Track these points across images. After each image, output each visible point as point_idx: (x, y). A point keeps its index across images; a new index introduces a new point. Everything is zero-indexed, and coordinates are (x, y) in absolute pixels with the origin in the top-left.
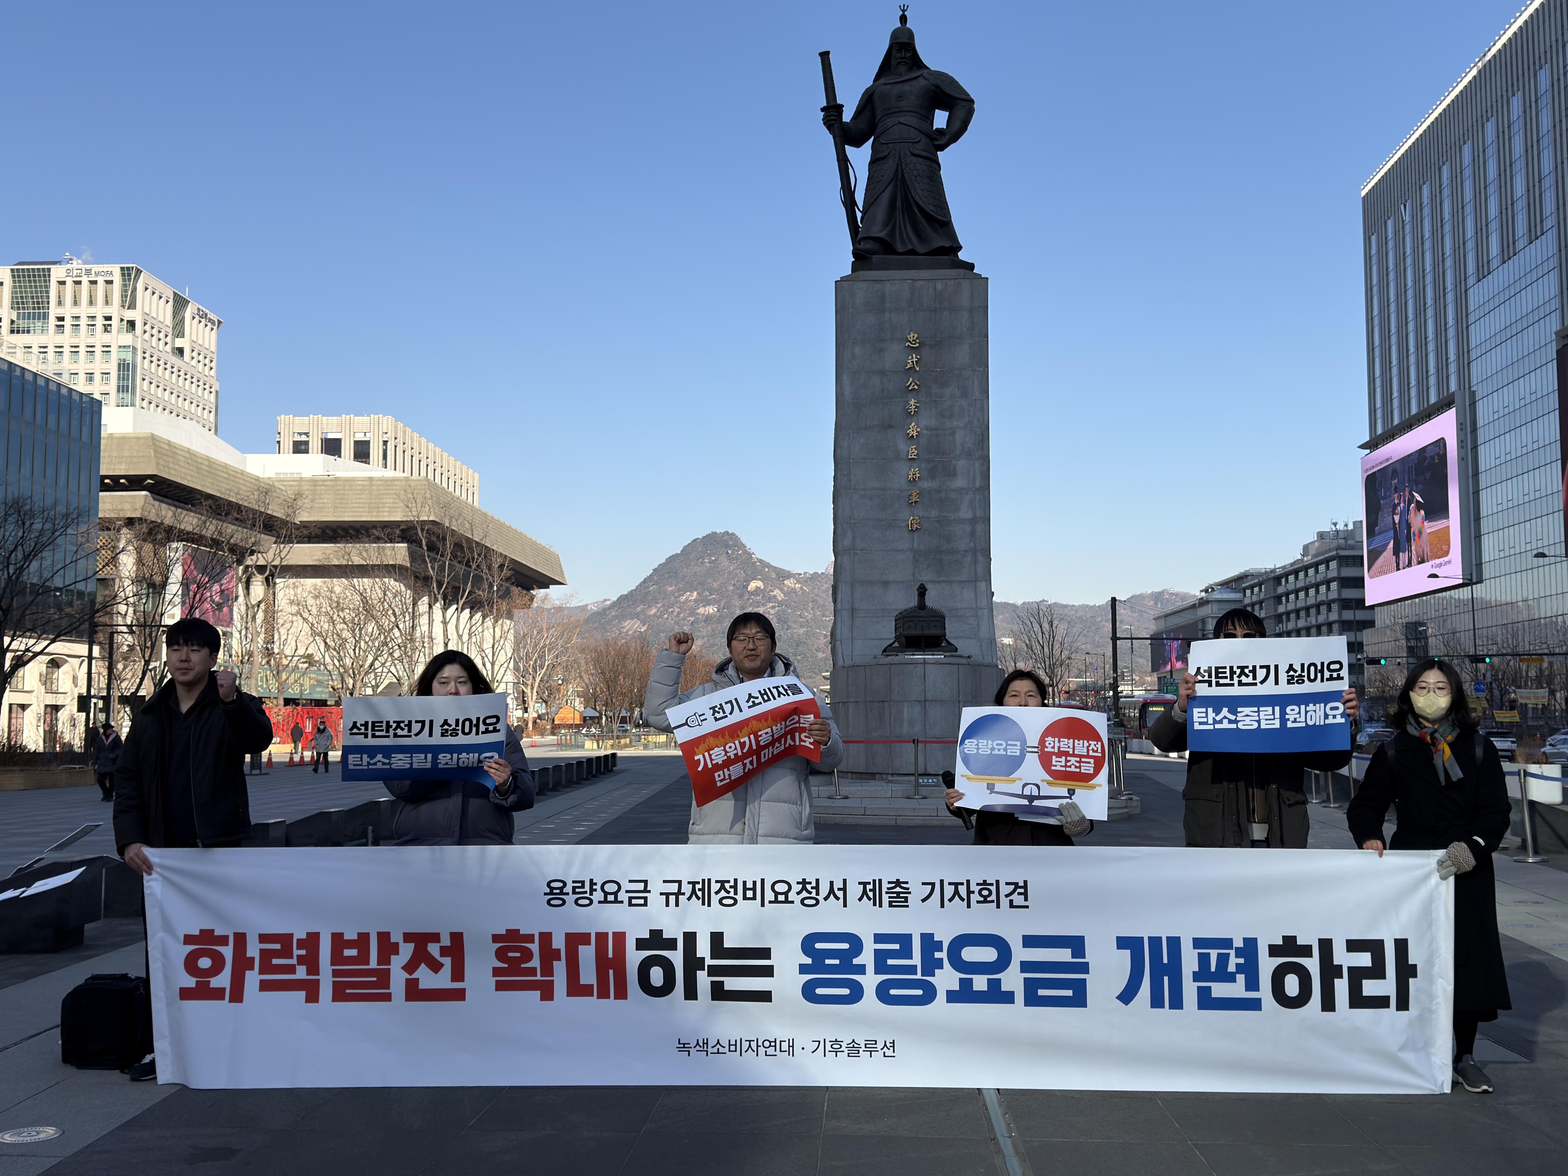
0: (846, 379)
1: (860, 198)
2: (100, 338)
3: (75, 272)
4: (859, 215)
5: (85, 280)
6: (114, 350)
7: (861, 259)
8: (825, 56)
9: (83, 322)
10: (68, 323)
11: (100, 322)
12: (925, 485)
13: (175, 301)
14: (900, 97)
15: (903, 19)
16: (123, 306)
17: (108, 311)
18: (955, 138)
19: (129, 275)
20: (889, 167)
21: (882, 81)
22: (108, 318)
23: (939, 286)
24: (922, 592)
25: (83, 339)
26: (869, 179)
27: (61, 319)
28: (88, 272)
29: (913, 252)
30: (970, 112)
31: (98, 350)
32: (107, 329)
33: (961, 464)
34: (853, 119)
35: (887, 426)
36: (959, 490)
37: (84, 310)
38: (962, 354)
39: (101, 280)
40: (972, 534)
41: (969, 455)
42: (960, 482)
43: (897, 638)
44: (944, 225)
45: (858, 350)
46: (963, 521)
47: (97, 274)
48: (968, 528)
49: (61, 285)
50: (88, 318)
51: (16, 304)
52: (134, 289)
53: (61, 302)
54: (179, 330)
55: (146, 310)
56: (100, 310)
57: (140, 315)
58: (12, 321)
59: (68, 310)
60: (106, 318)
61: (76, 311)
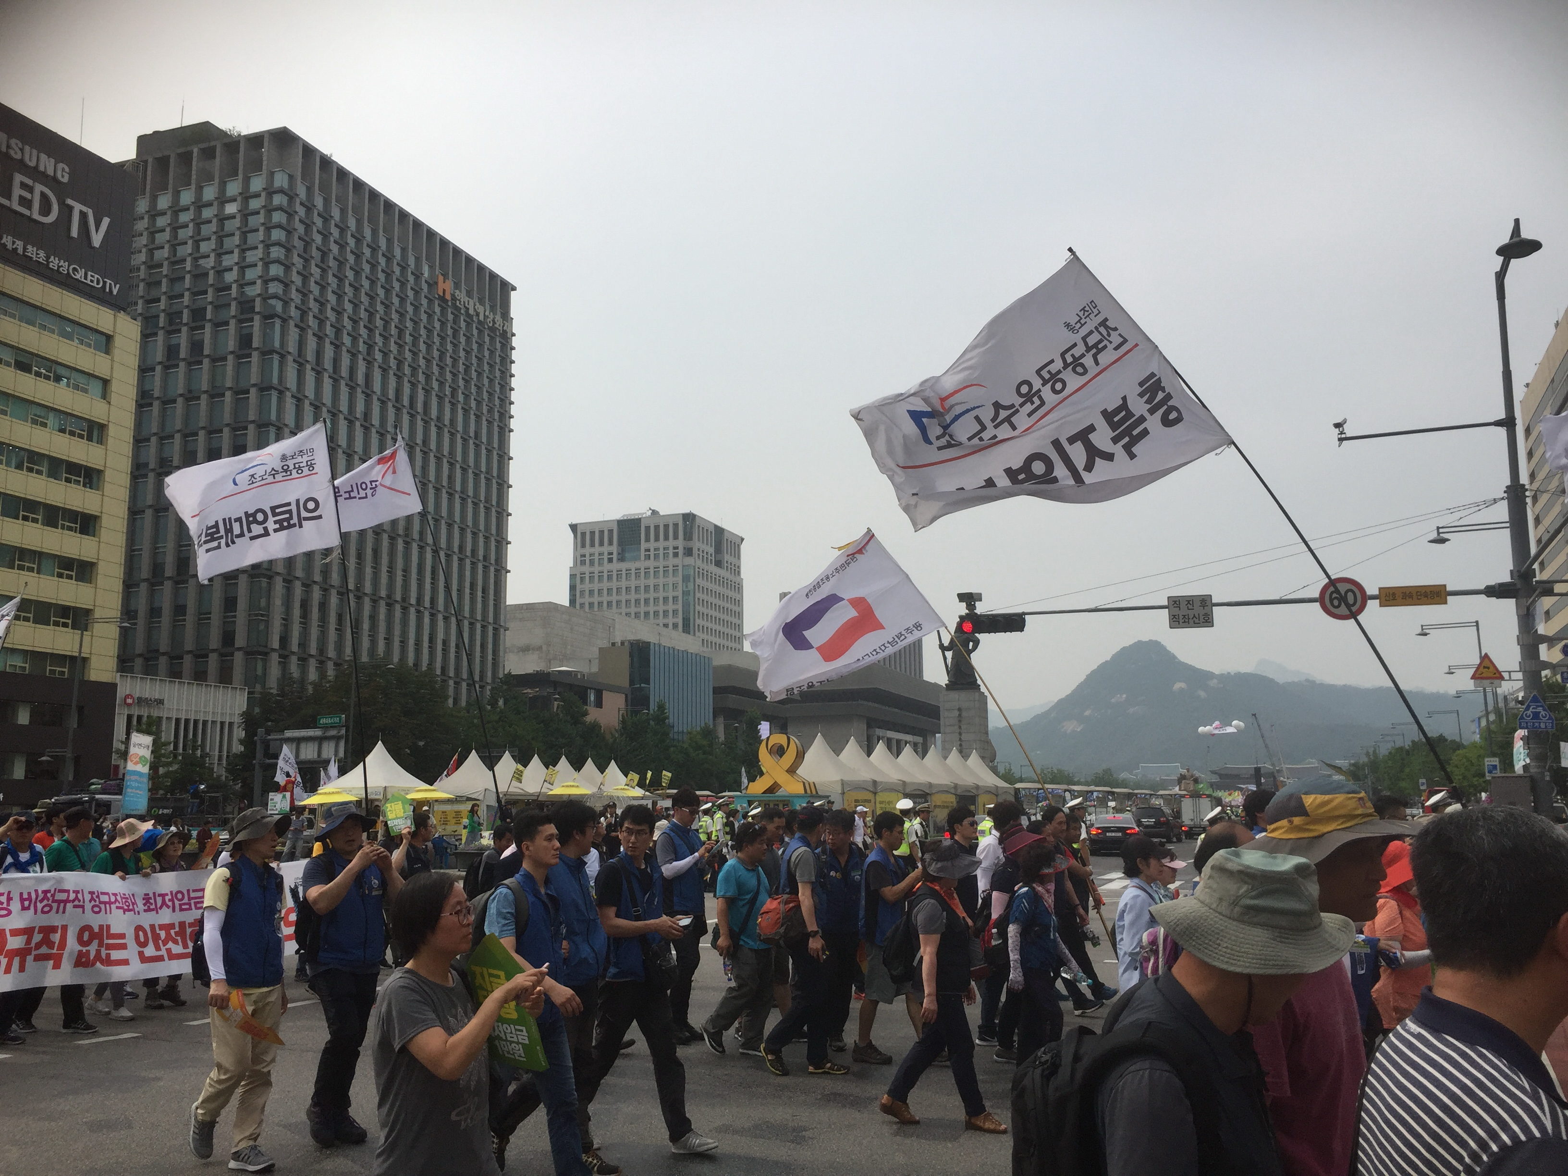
2: (672, 561)
3: (656, 519)
5: (662, 525)
6: (680, 568)
8: (938, 631)
9: (661, 552)
10: (652, 553)
11: (671, 551)
13: (715, 530)
16: (685, 539)
17: (676, 543)
19: (689, 518)
22: (676, 548)
23: (968, 694)
25: (661, 563)
27: (649, 550)
28: (664, 518)
31: (671, 569)
32: (676, 555)
34: (947, 646)
35: (954, 732)
37: (661, 544)
39: (671, 524)
47: (669, 519)
49: (648, 528)
50: (664, 549)
51: (621, 543)
52: (691, 527)
53: (647, 540)
54: (718, 550)
55: (699, 540)
56: (671, 543)
57: (696, 544)
58: (619, 554)
59: (652, 545)
60: (675, 548)
61: (656, 545)
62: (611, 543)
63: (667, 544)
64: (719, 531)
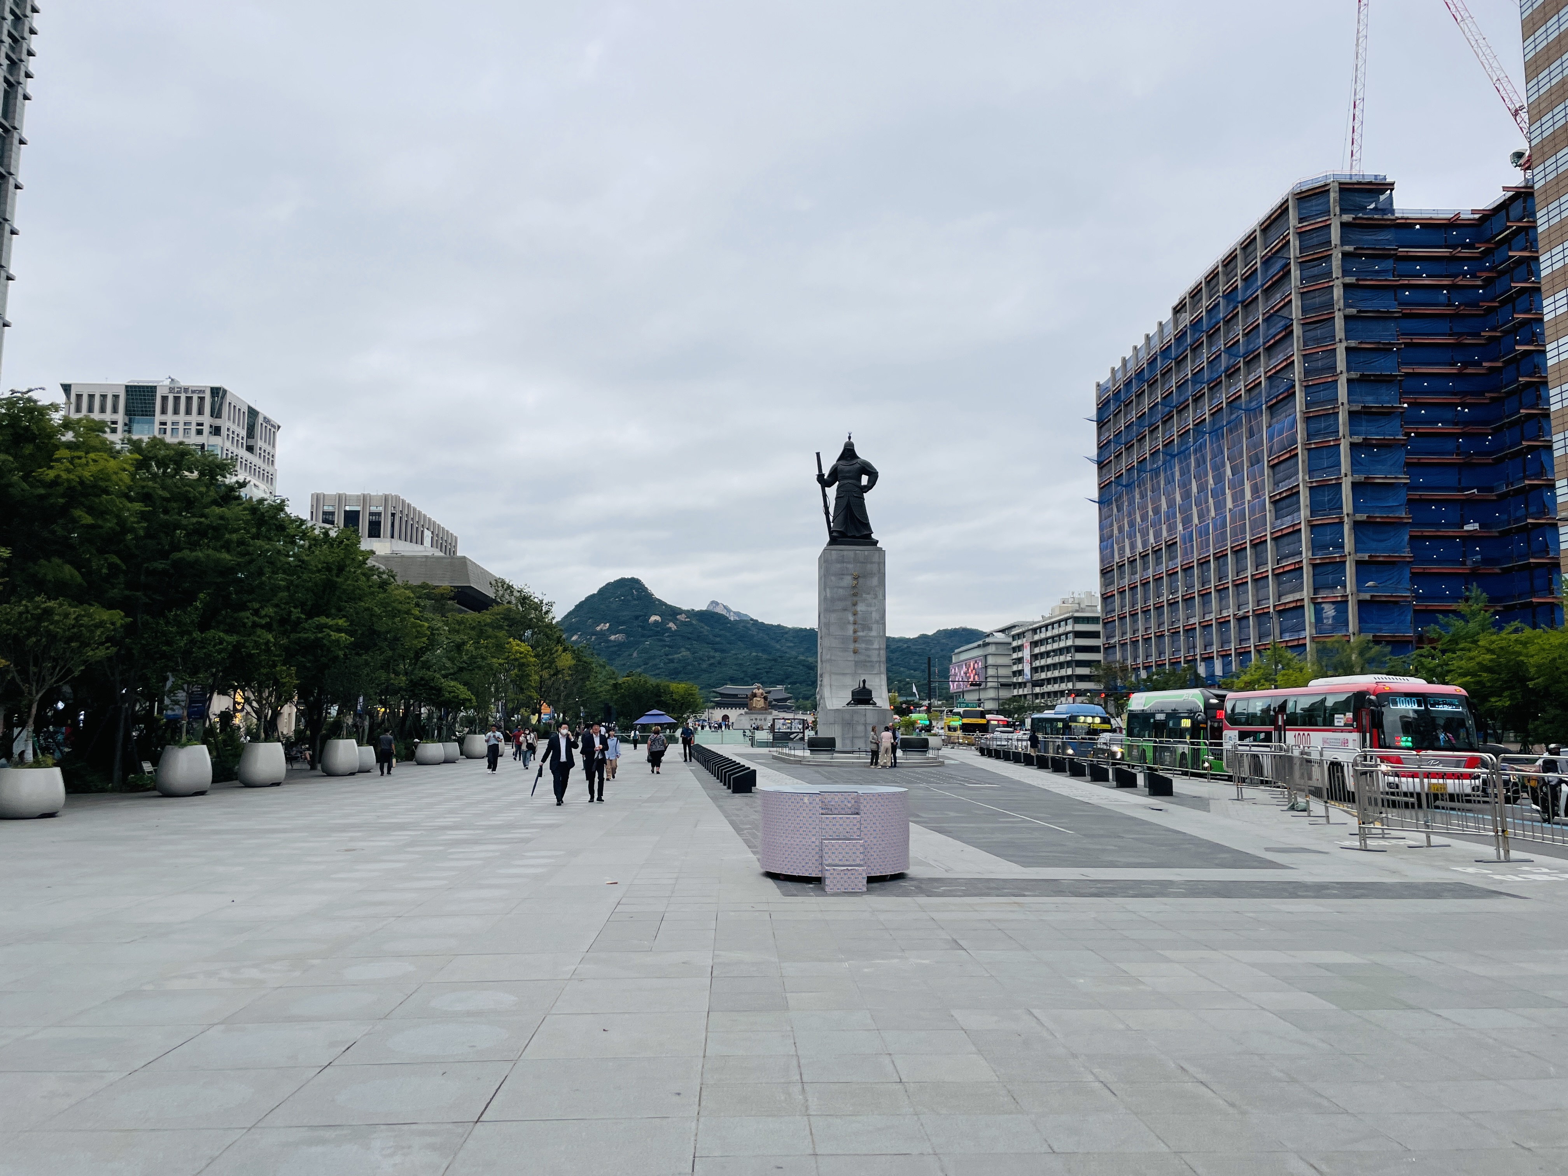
0: (828, 590)
1: (831, 510)
2: (194, 439)
3: (176, 390)
4: (831, 519)
5: (183, 397)
7: (833, 541)
8: (818, 454)
9: (181, 427)
10: (169, 427)
11: (194, 428)
12: (860, 634)
13: (249, 412)
14: (849, 472)
15: (850, 438)
16: (212, 416)
17: (200, 419)
18: (871, 488)
19: (218, 393)
20: (844, 502)
21: (841, 462)
22: (200, 425)
23: (866, 553)
24: (864, 681)
26: (836, 504)
27: (165, 424)
28: (186, 390)
29: (854, 537)
30: (877, 477)
32: (200, 432)
33: (875, 626)
34: (829, 476)
35: (845, 610)
36: (874, 637)
37: (182, 418)
38: (875, 581)
39: (195, 398)
40: (879, 655)
41: (877, 622)
42: (874, 633)
43: (853, 699)
44: (866, 525)
45: (833, 578)
46: (875, 649)
47: (193, 392)
48: (877, 652)
49: (165, 399)
50: (185, 424)
51: (129, 412)
52: (221, 404)
53: (164, 411)
54: (251, 433)
55: (229, 419)
56: (194, 418)
57: (225, 423)
58: (126, 424)
59: (169, 418)
60: (198, 424)
61: (176, 418)
62: (115, 410)
63: (188, 418)
64: (253, 413)
